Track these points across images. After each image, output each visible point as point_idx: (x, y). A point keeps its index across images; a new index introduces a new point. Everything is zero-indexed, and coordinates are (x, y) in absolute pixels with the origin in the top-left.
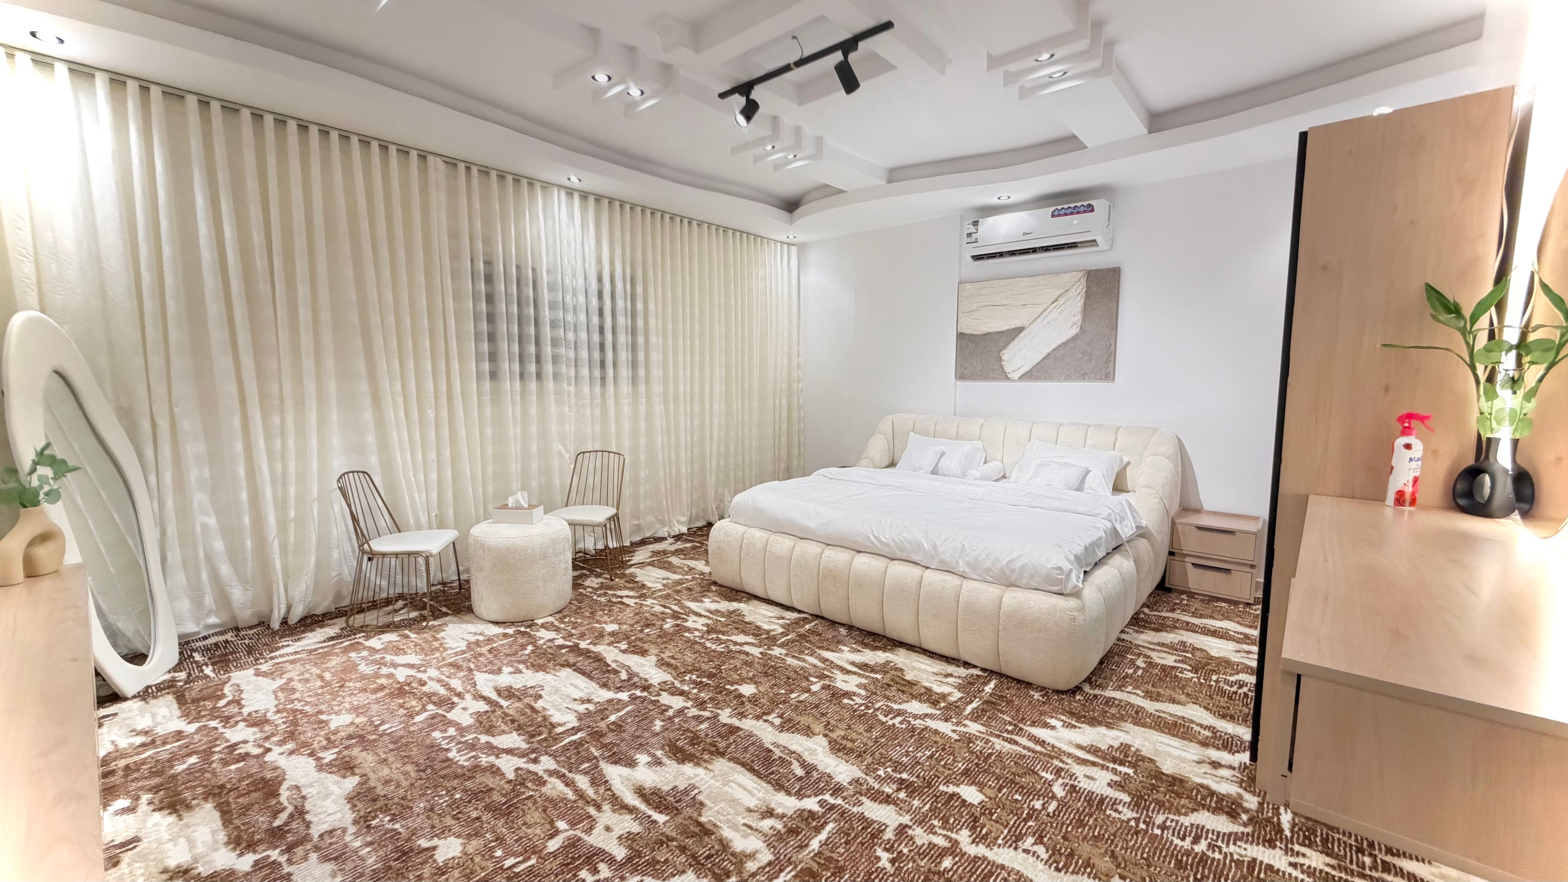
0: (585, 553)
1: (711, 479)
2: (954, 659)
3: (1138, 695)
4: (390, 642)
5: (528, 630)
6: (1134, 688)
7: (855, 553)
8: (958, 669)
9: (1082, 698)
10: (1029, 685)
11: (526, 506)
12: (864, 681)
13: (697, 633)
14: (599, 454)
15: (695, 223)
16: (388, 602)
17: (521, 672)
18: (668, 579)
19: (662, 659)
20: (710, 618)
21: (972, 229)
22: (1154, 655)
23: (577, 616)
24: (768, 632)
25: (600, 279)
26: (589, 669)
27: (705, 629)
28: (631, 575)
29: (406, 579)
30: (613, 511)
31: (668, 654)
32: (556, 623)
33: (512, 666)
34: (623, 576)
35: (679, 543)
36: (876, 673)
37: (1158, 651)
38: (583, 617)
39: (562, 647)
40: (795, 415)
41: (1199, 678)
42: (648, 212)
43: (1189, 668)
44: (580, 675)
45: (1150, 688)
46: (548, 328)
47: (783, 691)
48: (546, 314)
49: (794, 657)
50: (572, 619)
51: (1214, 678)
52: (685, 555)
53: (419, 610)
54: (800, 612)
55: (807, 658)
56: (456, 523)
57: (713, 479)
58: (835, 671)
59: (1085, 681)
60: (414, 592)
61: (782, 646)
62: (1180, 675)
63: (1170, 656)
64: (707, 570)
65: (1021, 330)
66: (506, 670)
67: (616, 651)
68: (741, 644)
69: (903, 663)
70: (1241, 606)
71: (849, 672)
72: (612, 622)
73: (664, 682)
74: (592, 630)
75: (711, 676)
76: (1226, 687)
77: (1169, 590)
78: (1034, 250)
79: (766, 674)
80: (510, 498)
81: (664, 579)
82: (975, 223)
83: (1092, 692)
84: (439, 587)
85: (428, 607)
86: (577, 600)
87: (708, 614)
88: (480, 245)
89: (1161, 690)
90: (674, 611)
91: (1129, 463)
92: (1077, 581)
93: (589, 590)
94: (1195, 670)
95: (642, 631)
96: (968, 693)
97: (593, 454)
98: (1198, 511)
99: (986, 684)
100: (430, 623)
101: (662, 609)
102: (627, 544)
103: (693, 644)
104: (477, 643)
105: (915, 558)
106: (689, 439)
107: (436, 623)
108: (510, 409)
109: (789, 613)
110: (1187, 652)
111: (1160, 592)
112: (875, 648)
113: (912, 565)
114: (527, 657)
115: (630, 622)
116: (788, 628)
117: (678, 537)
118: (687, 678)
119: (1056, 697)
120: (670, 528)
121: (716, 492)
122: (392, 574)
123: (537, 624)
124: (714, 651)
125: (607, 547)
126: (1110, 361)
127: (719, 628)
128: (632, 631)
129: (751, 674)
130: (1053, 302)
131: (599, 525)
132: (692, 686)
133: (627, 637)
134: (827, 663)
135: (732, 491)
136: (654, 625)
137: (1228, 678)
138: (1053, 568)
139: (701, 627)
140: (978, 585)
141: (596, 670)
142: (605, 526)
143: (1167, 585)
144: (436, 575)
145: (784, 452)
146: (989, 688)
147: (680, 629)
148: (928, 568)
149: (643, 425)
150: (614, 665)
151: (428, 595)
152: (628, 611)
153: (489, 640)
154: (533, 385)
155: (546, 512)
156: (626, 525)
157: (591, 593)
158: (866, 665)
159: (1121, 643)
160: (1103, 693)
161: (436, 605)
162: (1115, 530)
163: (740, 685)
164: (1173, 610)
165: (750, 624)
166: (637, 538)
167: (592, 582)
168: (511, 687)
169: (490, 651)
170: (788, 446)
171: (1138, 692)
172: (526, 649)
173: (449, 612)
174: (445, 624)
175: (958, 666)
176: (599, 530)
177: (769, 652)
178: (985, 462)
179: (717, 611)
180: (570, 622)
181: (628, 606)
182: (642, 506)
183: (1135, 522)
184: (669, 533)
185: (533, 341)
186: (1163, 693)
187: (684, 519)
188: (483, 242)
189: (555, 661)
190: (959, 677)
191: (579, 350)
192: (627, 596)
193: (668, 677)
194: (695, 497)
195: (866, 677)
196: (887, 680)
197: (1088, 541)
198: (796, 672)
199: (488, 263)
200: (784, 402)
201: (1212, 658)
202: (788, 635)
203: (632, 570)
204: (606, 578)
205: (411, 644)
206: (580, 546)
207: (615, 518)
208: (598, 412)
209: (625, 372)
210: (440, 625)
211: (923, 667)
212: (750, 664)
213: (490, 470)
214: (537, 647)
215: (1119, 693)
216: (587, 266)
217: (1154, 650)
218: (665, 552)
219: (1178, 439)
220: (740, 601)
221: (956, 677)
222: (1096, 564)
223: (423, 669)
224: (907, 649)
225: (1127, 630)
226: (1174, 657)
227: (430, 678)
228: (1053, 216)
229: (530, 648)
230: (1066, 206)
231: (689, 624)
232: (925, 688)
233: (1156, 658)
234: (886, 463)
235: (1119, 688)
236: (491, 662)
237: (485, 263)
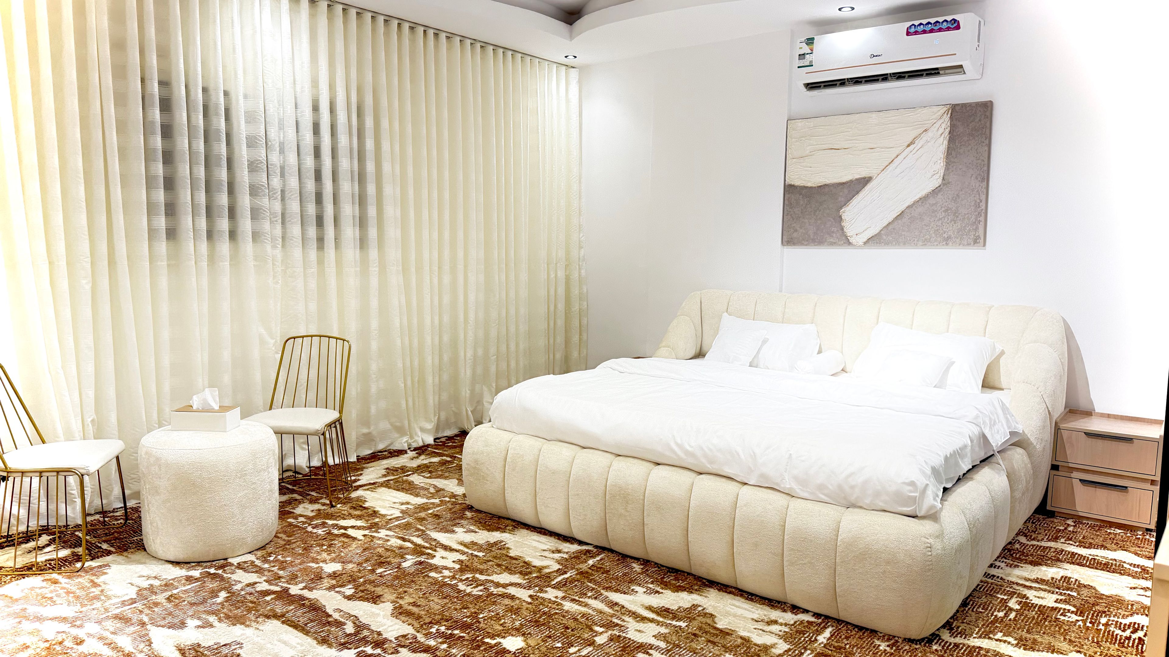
0: (296, 472)
1: (466, 373)
2: (779, 602)
3: (1009, 643)
4: (32, 589)
5: (220, 572)
6: (1004, 635)
7: (651, 466)
8: (784, 614)
9: (940, 648)
10: (873, 632)
11: (216, 407)
12: (663, 630)
13: (446, 573)
14: (316, 340)
15: (443, 36)
16: (28, 537)
17: (211, 626)
18: (408, 503)
19: (401, 607)
20: (463, 553)
21: (806, 49)
22: (1030, 594)
23: (285, 554)
24: (540, 569)
25: (316, 108)
26: (302, 620)
27: (457, 566)
28: (358, 499)
29: (52, 507)
30: (334, 415)
31: (408, 599)
32: (258, 563)
33: (199, 618)
34: (347, 500)
35: (423, 457)
36: (679, 620)
37: (1036, 589)
38: (294, 555)
39: (267, 593)
40: (575, 291)
41: (1084, 622)
42: (381, 19)
43: (1073, 609)
44: (291, 629)
45: (1024, 634)
46: (246, 172)
47: (559, 645)
48: (243, 153)
49: (573, 600)
50: (280, 557)
51: (1104, 620)
52: (430, 472)
53: (70, 547)
54: (581, 543)
55: (591, 602)
56: (119, 431)
57: (469, 372)
58: (626, 618)
59: (944, 626)
60: (62, 523)
61: (555, 587)
62: (1062, 618)
63: (1050, 595)
64: (459, 491)
65: (865, 181)
66: (192, 623)
67: (339, 597)
68: (504, 586)
69: (714, 607)
70: (1140, 533)
71: (643, 619)
72: (333, 560)
73: (404, 636)
74: (306, 571)
75: (465, 627)
76: (1118, 632)
77: (1052, 514)
78: (885, 78)
79: (537, 623)
80: (195, 397)
81: (402, 504)
82: (810, 41)
83: (952, 640)
84: (97, 517)
85: (84, 543)
86: (285, 532)
87: (461, 548)
88: (153, 60)
89: (1036, 637)
90: (415, 544)
91: (1002, 353)
92: (935, 499)
93: (301, 519)
94: (1080, 612)
95: (373, 571)
96: (796, 645)
97: (307, 340)
98: (1088, 413)
99: (819, 632)
100: (87, 564)
101: (400, 542)
102: (353, 459)
103: (441, 587)
104: (151, 589)
105: (728, 471)
106: (437, 322)
107: (94, 564)
108: (194, 279)
109: (568, 545)
110: (1072, 590)
111: (1041, 517)
112: (678, 589)
113: (724, 480)
114: (219, 607)
115: (357, 559)
116: (565, 565)
117: (422, 450)
118: (433, 630)
119: (907, 647)
120: (411, 437)
121: (472, 391)
122: (34, 501)
123: (231, 565)
124: (469, 595)
125: (325, 463)
126: (980, 221)
127: (477, 565)
128: (359, 571)
129: (517, 623)
130: (908, 146)
131: (315, 433)
132: (440, 640)
133: (353, 579)
134: (616, 608)
135: (494, 390)
136: (389, 563)
137: (1120, 620)
138: (904, 483)
139: (452, 565)
140: (809, 505)
141: (312, 621)
142: (323, 434)
143: (1049, 508)
144: (93, 502)
145: (560, 339)
146: (823, 638)
147: (424, 568)
148: (746, 484)
149: (374, 303)
150: (336, 616)
151: (84, 528)
152: (354, 545)
153: (167, 585)
154: (224, 247)
155: (245, 415)
156: (352, 435)
157: (304, 523)
158: (667, 610)
159: (990, 580)
160: (966, 642)
161: (94, 540)
162: (984, 437)
163: (504, 637)
164: (1056, 539)
165: (516, 559)
166: (367, 452)
167: (305, 509)
168: (199, 645)
169: (168, 599)
170: (566, 331)
171: (1010, 639)
172: (217, 596)
173: (112, 549)
174: (107, 565)
175: (784, 611)
176: (314, 440)
177: (541, 595)
178: (820, 352)
179: (474, 543)
180: (276, 561)
181: (354, 539)
182: (373, 410)
183: (1009, 428)
184: (409, 445)
185: (226, 189)
186: (1040, 640)
187: (429, 426)
188: (158, 56)
189: (257, 611)
190: (786, 625)
191: (288, 202)
192: (353, 527)
193: (408, 630)
194: (445, 396)
195: (667, 626)
196: (693, 629)
197: (948, 451)
198: (576, 619)
199: (164, 84)
200: (561, 274)
201: (1101, 596)
202: (565, 573)
203: (359, 493)
204: (324, 504)
205: (61, 591)
206: (289, 462)
207: (338, 424)
208: (313, 284)
209: (350, 232)
210: (100, 567)
211: (740, 612)
212: (516, 611)
213: (166, 361)
214: (233, 594)
215: (986, 640)
216: (298, 89)
217: (1030, 588)
218: (403, 469)
219: (1064, 321)
220: (503, 531)
221: (781, 625)
222: (959, 479)
223: (78, 623)
224: (719, 590)
225: (998, 563)
226: (1055, 597)
227: (89, 635)
228: (908, 34)
229: (223, 595)
230: (924, 22)
231: (436, 561)
232: (741, 638)
233: (1033, 596)
234: (692, 353)
235: (986, 635)
236: (170, 614)
237: (160, 83)
